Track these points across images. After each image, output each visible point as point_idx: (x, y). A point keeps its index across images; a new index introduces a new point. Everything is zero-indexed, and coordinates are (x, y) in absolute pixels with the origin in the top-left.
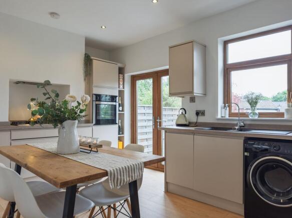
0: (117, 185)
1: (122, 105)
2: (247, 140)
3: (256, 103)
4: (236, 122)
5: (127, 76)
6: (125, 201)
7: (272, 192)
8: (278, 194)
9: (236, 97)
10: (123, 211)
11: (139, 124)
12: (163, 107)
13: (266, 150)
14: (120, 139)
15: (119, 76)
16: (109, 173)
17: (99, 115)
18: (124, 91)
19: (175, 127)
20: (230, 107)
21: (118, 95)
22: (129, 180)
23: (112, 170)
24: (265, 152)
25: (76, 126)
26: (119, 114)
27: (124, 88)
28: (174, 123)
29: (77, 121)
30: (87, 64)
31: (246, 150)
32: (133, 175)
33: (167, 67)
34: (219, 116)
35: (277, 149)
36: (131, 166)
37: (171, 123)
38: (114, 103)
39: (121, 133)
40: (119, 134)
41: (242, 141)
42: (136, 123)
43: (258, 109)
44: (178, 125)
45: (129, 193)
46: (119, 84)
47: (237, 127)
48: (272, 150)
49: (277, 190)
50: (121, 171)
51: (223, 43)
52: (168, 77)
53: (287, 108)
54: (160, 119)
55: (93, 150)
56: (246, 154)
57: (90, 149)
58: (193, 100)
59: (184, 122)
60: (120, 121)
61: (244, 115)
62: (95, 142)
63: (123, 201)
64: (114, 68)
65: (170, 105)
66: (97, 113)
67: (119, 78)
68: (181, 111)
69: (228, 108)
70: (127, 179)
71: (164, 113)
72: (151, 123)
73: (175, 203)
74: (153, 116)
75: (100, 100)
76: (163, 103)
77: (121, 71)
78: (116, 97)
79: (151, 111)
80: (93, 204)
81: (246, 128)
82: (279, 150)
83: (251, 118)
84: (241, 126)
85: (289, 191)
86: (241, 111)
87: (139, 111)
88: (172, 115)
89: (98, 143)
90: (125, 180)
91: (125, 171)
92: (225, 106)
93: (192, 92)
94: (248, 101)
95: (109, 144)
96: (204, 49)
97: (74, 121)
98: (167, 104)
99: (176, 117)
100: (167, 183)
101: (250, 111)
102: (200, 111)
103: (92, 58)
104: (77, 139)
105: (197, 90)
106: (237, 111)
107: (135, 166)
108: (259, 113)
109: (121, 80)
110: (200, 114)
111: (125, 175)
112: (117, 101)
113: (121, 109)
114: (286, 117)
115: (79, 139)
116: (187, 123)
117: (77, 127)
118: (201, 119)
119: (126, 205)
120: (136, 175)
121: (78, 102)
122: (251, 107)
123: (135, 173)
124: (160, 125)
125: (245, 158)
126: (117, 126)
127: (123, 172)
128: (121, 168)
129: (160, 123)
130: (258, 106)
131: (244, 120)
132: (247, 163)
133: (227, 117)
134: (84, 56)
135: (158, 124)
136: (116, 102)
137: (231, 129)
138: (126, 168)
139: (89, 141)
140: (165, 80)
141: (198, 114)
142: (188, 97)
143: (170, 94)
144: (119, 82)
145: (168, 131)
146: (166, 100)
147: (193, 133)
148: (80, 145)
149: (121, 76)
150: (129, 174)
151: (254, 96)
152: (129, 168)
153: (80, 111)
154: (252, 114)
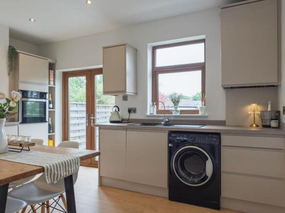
0: (54, 180)
1: (52, 102)
2: (171, 133)
3: (178, 102)
4: (162, 118)
5: (59, 73)
6: (59, 197)
7: (189, 175)
8: (194, 176)
9: (163, 96)
10: (58, 207)
11: (71, 122)
12: (97, 105)
13: (185, 141)
14: (51, 138)
15: (49, 72)
16: (46, 169)
17: (26, 113)
18: (54, 87)
19: (109, 124)
20: (157, 105)
21: (48, 92)
22: (66, 175)
23: (48, 166)
24: (184, 142)
25: (4, 124)
26: (49, 111)
27: (54, 85)
28: (108, 120)
29: (5, 119)
30: (12, 58)
31: (170, 141)
32: (70, 170)
33: (101, 66)
34: (148, 114)
35: (193, 139)
36: (67, 161)
37: (104, 120)
38: (44, 100)
39: (51, 131)
40: (49, 132)
41: (166, 134)
42: (68, 121)
43: (179, 107)
44: (112, 122)
45: (64, 188)
46: (49, 80)
47: (162, 123)
48: (190, 140)
49: (193, 173)
50: (57, 167)
51: (152, 48)
52: (102, 75)
53: (201, 106)
54: (94, 116)
55: (24, 148)
56: (170, 145)
57: (21, 148)
58: (125, 98)
59: (117, 119)
60: (50, 119)
61: (169, 112)
62: (26, 140)
63: (57, 197)
64: (44, 63)
65: (103, 103)
66: (24, 111)
67: (49, 74)
68: (114, 109)
69: (155, 106)
70: (64, 174)
71: (97, 110)
72: (84, 121)
73: (108, 195)
74: (87, 113)
75: (27, 97)
76: (97, 100)
77: (52, 67)
78: (46, 93)
79: (84, 109)
80: (25, 204)
81: (170, 123)
82: (195, 140)
83: (174, 114)
84: (166, 122)
85: (201, 173)
86: (166, 109)
87: (72, 108)
88: (106, 113)
89: (30, 141)
90: (62, 174)
91: (61, 166)
92: (153, 104)
93: (125, 91)
94: (172, 100)
95: (41, 142)
96: (136, 52)
97: (2, 119)
98: (100, 102)
99: (110, 115)
100: (100, 178)
101: (173, 109)
102: (132, 108)
103: (18, 51)
104: (5, 138)
105: (130, 89)
106: (163, 109)
107: (72, 161)
108: (180, 110)
109: (52, 76)
110: (132, 112)
111: (62, 170)
112: (47, 97)
113: (51, 107)
114: (200, 114)
115: (7, 138)
116: (120, 120)
117: (5, 126)
118: (133, 116)
119: (61, 201)
120: (72, 169)
121: (6, 99)
122: (175, 105)
123: (71, 168)
124: (94, 123)
125: (170, 148)
126: (47, 124)
127: (60, 168)
128: (57, 163)
129: (94, 120)
130: (180, 104)
131: (169, 116)
132: (171, 152)
133: (155, 114)
134: (8, 48)
135: (92, 121)
136: (45, 98)
137: (158, 124)
138: (63, 164)
139: (19, 140)
140: (99, 78)
141: (130, 111)
142: (121, 96)
143: (104, 92)
144: (49, 78)
145: (101, 127)
146: (99, 98)
147: (126, 129)
148: (9, 145)
149: (52, 72)
150: (66, 169)
151: (177, 96)
152: (65, 163)
153: (9, 108)
154: (175, 112)
